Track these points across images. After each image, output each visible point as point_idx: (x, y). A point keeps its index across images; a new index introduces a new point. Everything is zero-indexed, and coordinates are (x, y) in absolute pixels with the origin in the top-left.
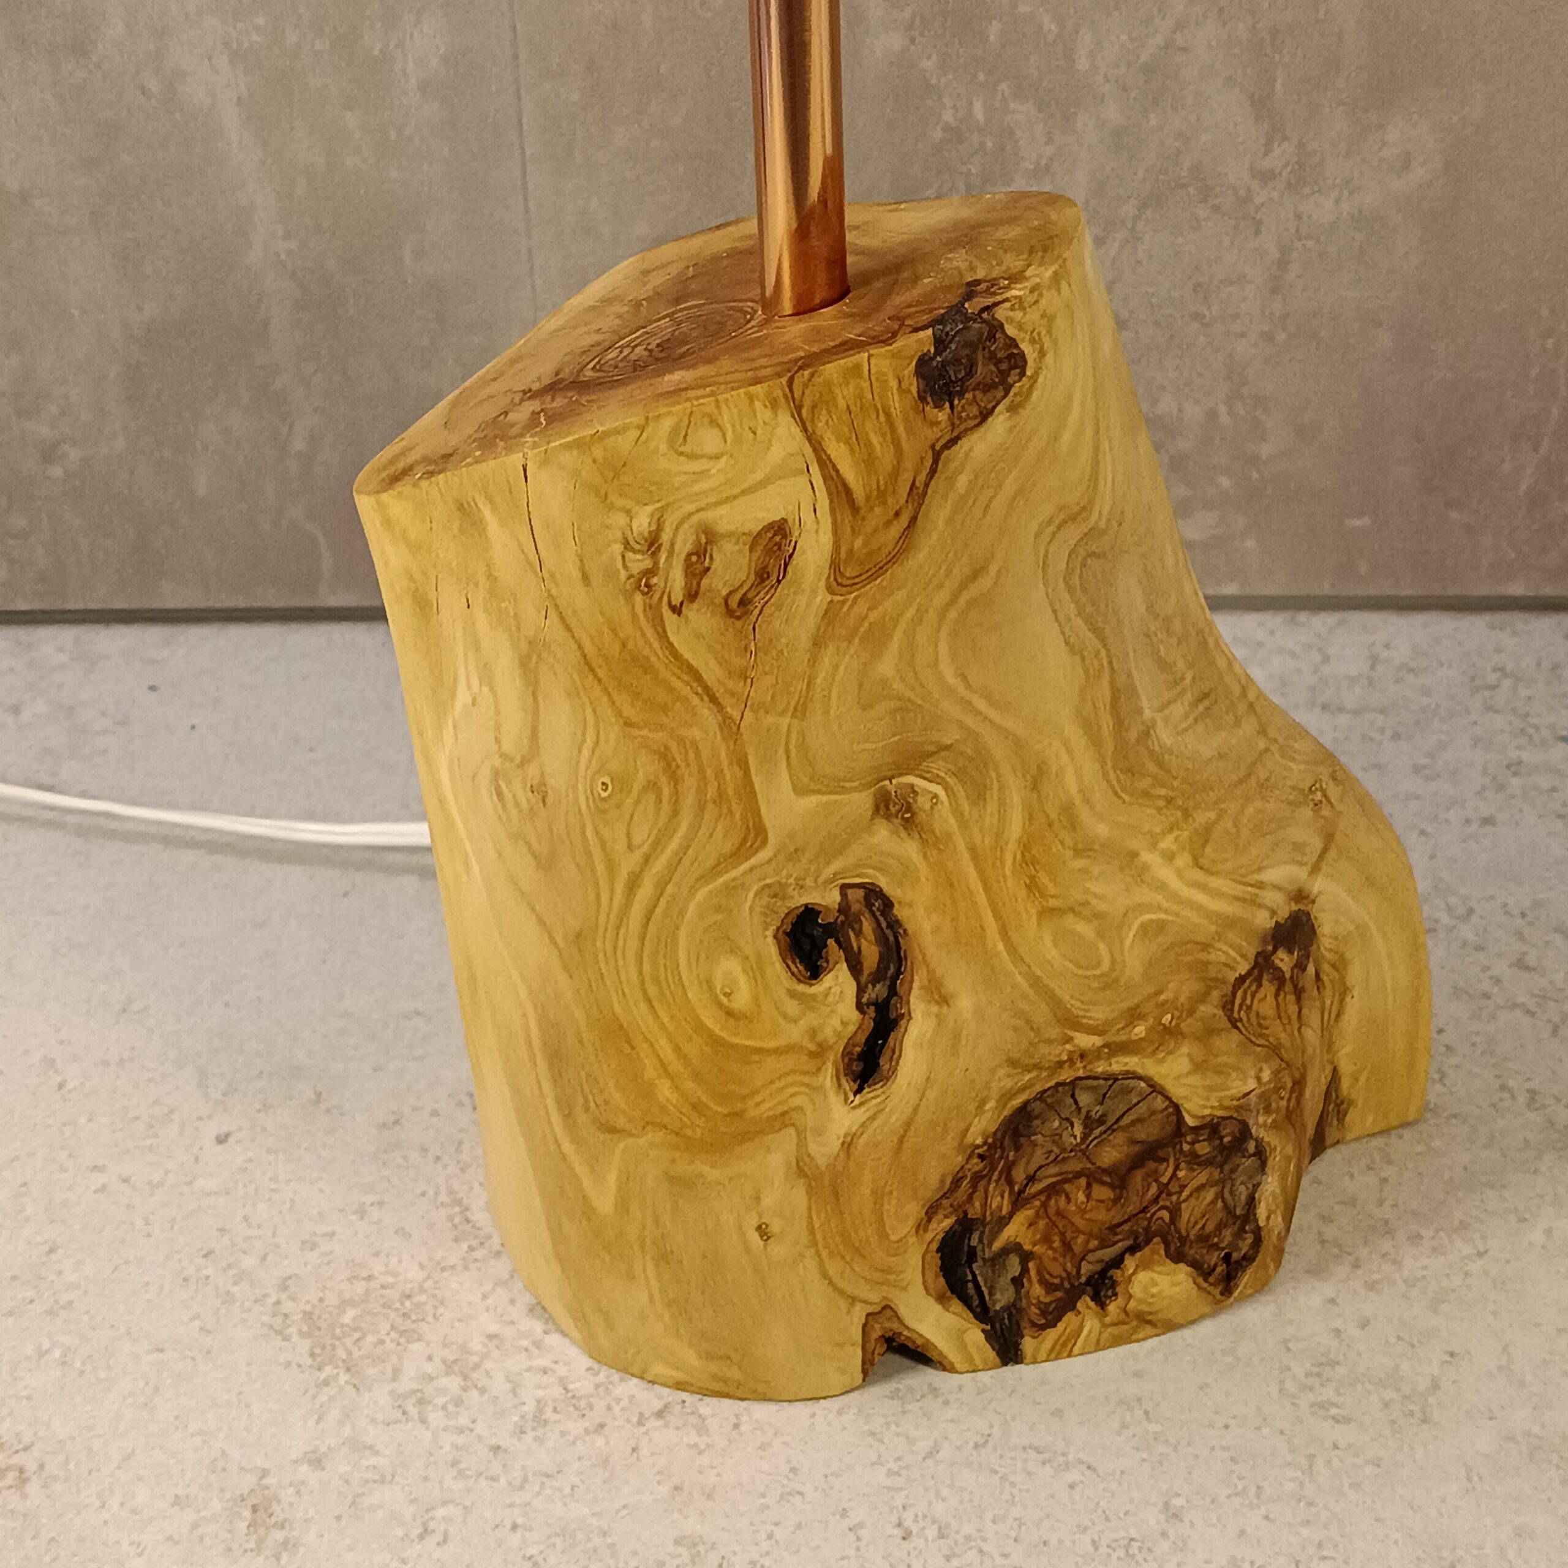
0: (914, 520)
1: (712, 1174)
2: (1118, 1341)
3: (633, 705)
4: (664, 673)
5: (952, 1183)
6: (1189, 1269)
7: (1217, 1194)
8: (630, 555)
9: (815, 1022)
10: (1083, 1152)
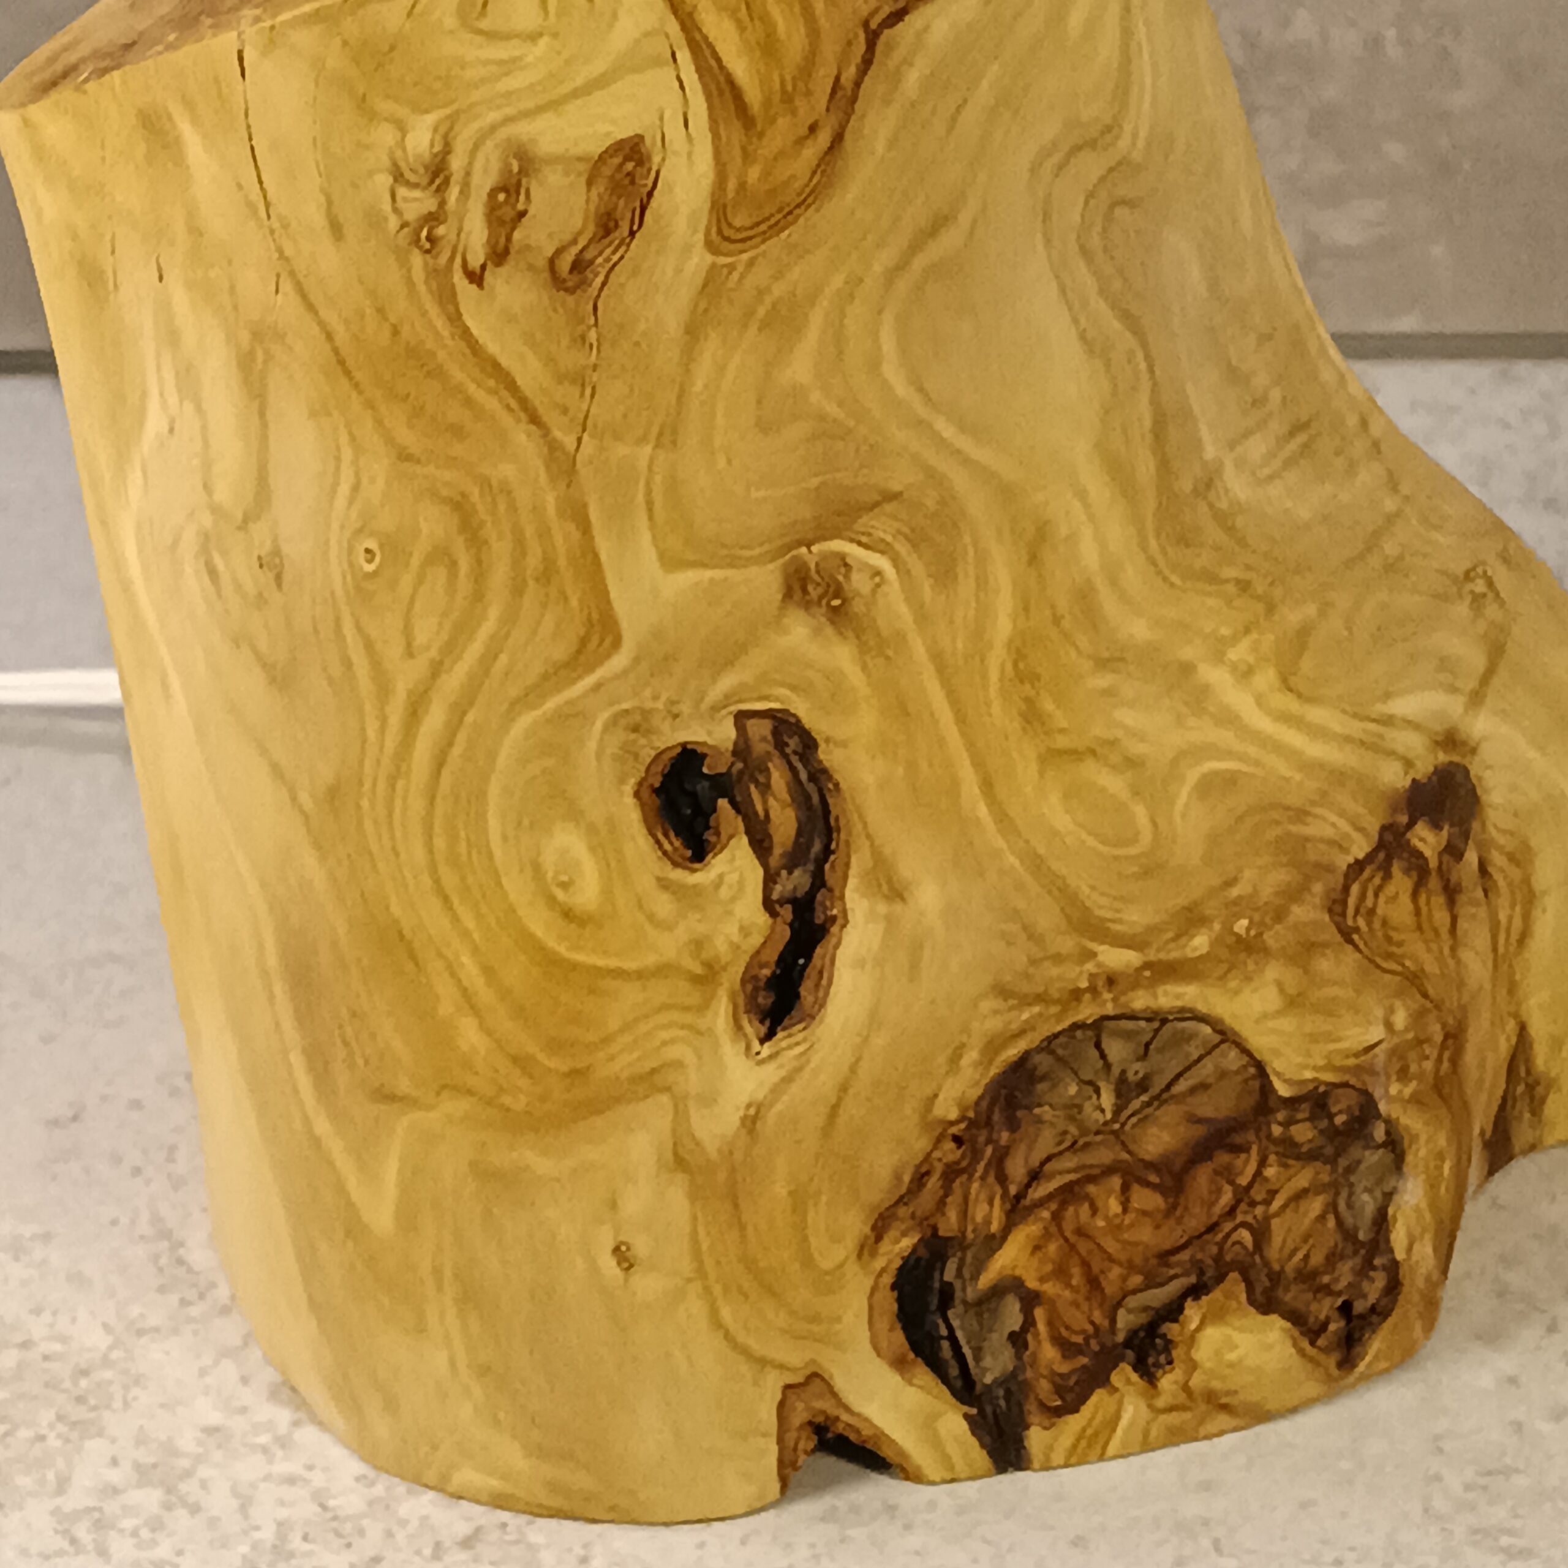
0: (838, 138)
1: (542, 1165)
2: (1176, 1437)
3: (410, 426)
4: (458, 375)
5: (911, 1181)
6: (1288, 1325)
7: (1327, 1205)
8: (402, 192)
9: (701, 929)
10: (1114, 1133)
